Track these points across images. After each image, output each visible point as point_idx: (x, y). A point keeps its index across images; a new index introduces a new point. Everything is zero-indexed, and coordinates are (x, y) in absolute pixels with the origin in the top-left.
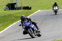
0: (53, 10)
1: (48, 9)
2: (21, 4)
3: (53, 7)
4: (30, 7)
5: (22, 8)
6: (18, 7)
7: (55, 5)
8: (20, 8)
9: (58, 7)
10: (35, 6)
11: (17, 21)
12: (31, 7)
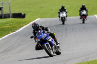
0: (59, 17)
1: (51, 17)
2: (10, 9)
3: (59, 13)
4: (23, 14)
5: (11, 15)
6: (4, 15)
7: (63, 9)
8: (7, 16)
9: (66, 12)
10: (30, 12)
11: (3, 36)
12: (25, 15)
